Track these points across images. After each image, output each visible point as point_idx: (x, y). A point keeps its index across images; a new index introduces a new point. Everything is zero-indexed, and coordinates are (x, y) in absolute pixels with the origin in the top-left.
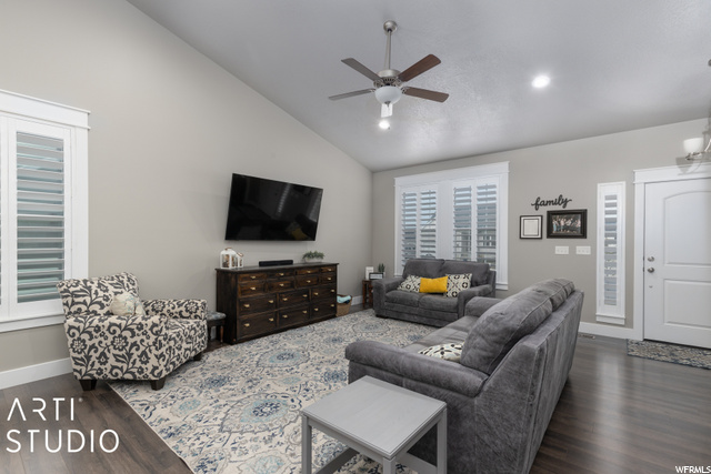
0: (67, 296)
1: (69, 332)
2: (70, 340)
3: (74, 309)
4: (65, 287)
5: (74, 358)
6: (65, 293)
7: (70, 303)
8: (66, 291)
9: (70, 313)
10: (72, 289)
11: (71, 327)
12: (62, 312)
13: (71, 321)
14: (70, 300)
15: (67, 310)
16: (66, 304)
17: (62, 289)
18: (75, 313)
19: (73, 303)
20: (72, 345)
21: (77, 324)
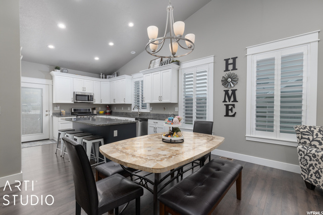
0: (299, 134)
1: (299, 152)
2: (300, 157)
3: (302, 141)
4: (298, 128)
5: (302, 168)
6: (298, 132)
7: (300, 137)
8: (298, 130)
9: (300, 143)
10: (301, 130)
11: (300, 150)
12: (297, 141)
13: (300, 147)
14: (300, 135)
15: (299, 141)
16: (298, 137)
17: (296, 129)
18: (303, 143)
19: (302, 138)
20: (301, 160)
21: (303, 150)
